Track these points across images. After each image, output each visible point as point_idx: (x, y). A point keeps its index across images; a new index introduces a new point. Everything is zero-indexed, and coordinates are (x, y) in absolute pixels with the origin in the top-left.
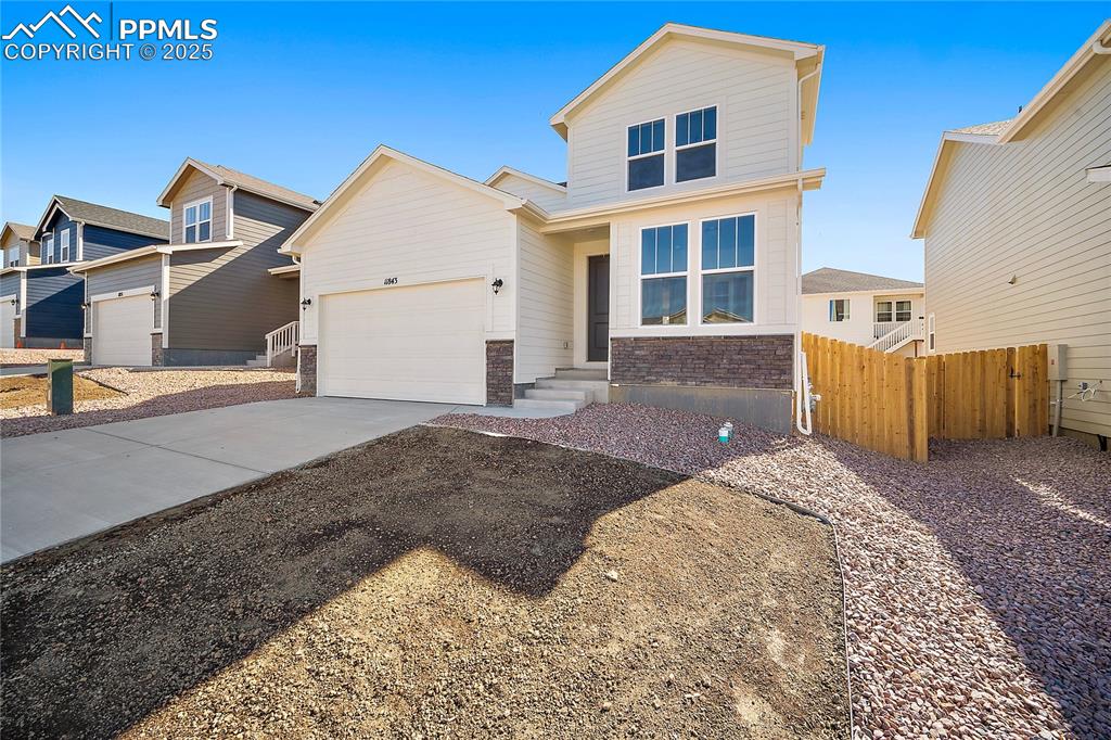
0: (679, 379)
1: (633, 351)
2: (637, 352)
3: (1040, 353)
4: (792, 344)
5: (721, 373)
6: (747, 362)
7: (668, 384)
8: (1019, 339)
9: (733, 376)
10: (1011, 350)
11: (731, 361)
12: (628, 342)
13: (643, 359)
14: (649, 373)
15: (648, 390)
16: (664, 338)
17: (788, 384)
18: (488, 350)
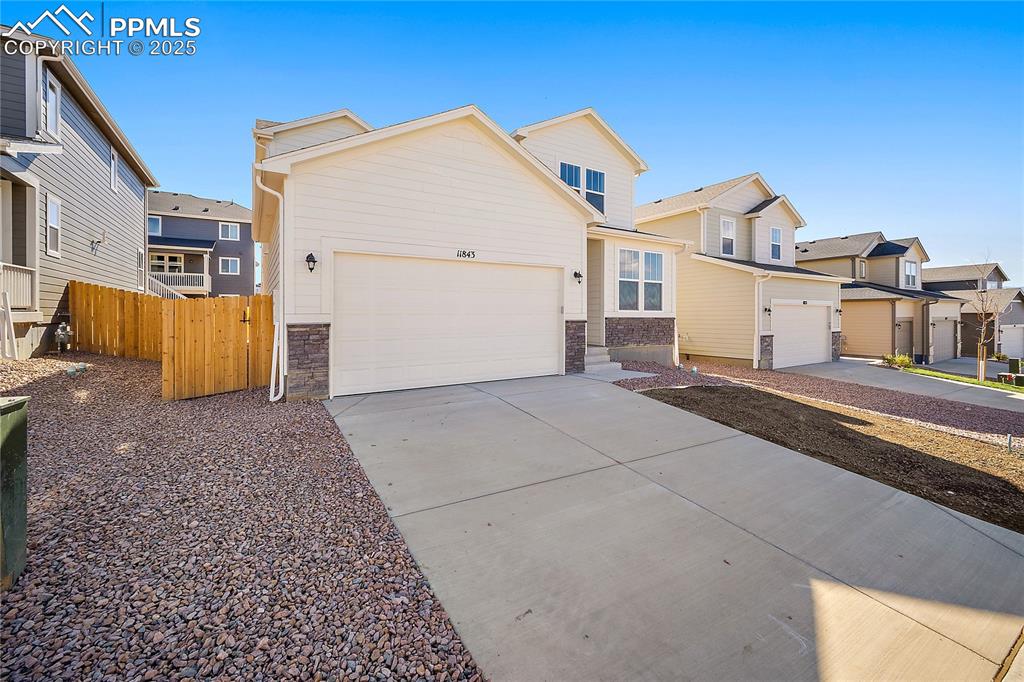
0: (637, 342)
2: (618, 327)
5: (652, 338)
6: (661, 331)
7: (633, 346)
9: (657, 339)
11: (656, 331)
12: (614, 320)
13: (622, 331)
14: (624, 340)
15: (621, 351)
17: (672, 342)
18: (567, 328)
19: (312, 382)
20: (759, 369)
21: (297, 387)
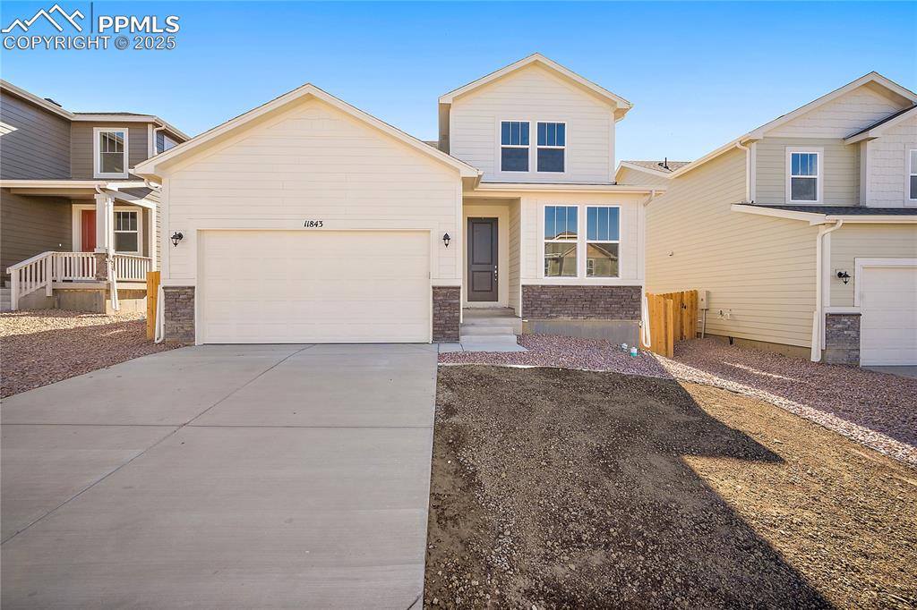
0: (572, 315)
1: (540, 295)
2: (542, 296)
3: (694, 294)
4: (640, 292)
5: (600, 310)
6: (616, 303)
7: (564, 319)
8: (685, 287)
9: (608, 312)
10: (683, 292)
11: (606, 302)
12: (535, 288)
13: (547, 301)
14: (551, 312)
15: (548, 324)
16: (563, 286)
17: (639, 317)
18: (435, 294)
19: (181, 331)
20: (822, 363)
21: (172, 334)
